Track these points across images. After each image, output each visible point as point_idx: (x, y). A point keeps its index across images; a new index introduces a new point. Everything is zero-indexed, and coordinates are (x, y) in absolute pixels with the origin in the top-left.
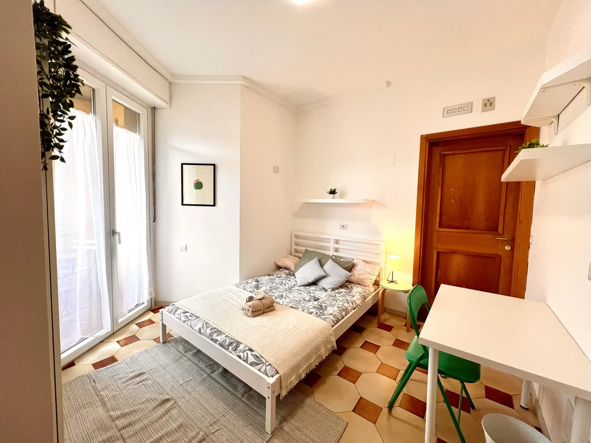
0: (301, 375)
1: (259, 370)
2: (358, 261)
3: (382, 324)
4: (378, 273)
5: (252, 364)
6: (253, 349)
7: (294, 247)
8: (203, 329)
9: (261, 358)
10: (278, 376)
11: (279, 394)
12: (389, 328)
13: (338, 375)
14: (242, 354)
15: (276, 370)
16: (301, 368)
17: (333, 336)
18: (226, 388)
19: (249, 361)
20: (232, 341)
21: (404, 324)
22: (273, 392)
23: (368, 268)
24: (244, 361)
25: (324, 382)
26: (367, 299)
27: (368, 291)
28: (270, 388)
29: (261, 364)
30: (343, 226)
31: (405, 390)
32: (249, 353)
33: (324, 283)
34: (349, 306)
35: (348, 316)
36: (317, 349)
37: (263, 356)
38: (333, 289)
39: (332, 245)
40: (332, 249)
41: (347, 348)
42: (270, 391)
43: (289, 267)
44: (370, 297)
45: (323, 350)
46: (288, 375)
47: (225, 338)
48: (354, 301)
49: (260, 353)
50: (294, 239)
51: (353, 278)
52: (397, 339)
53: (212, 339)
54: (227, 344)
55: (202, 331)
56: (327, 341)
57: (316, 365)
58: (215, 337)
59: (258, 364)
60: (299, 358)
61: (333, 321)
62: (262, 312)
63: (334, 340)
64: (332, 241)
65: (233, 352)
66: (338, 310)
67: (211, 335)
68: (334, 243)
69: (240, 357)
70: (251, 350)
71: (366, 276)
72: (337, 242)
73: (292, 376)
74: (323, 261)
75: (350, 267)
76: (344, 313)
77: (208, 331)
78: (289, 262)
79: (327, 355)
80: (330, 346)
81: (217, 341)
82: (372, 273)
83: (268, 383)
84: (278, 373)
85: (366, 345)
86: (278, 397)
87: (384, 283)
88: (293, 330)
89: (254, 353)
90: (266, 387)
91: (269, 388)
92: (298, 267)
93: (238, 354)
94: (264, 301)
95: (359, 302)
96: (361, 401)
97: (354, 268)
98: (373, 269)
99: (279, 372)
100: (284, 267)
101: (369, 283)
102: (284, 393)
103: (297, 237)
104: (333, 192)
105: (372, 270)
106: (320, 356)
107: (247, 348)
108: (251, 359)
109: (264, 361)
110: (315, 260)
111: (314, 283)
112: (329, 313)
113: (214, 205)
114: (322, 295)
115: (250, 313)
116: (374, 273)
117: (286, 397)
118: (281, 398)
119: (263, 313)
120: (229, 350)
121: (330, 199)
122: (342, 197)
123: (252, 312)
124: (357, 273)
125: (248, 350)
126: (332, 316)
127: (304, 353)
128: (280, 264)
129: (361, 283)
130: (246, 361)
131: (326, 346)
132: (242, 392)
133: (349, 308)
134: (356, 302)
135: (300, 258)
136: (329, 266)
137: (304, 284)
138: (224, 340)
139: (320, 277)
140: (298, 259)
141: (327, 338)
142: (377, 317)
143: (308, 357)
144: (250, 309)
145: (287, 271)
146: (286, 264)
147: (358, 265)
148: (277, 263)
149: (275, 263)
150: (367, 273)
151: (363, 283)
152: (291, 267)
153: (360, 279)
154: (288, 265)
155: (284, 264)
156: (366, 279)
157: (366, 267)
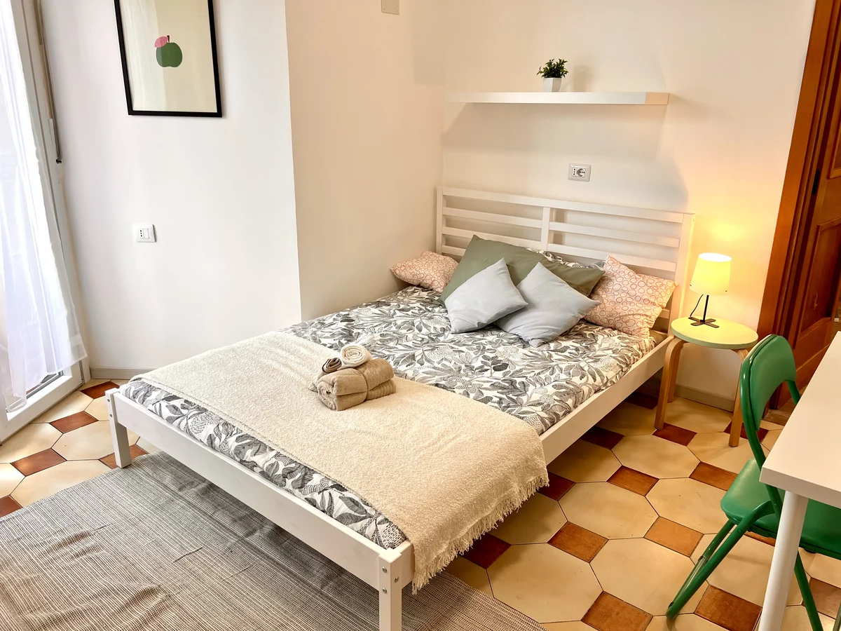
0: (461, 544)
1: (362, 532)
2: (615, 269)
3: (666, 425)
4: (666, 300)
5: (341, 519)
6: (345, 484)
7: (442, 229)
8: (217, 439)
9: (366, 507)
10: (406, 545)
11: (411, 583)
12: (684, 437)
13: (550, 542)
14: (317, 497)
15: (402, 533)
16: (461, 528)
17: (540, 456)
18: (284, 568)
19: (337, 513)
20: (293, 465)
21: (725, 426)
22: (396, 580)
23: (642, 287)
24: (324, 511)
25: (516, 559)
26: (634, 367)
27: (635, 347)
28: (389, 571)
29: (364, 518)
30: (579, 172)
31: (711, 579)
32: (336, 494)
33: (519, 326)
34: (585, 384)
35: (581, 408)
36: (503, 485)
37: (370, 501)
38: (545, 341)
39: (546, 225)
40: (545, 235)
41: (573, 483)
42: (388, 577)
43: (429, 282)
44: (641, 361)
45: (515, 488)
46: (427, 546)
47: (274, 460)
48: (596, 370)
49: (361, 494)
50: (442, 210)
51: (598, 314)
52: (701, 463)
53: (242, 462)
54: (280, 472)
55: (217, 442)
56: (527, 466)
57: (498, 522)
58: (248, 455)
59: (357, 520)
60: (456, 506)
61: (542, 419)
62: (363, 396)
63: (543, 464)
64: (546, 214)
65: (297, 492)
66: (556, 394)
67: (239, 452)
68: (551, 220)
69: (312, 503)
70: (339, 487)
71: (634, 308)
72: (560, 215)
73: (440, 546)
74: (520, 267)
75: (592, 284)
76: (570, 402)
77: (232, 444)
78: (430, 270)
79: (525, 498)
80: (532, 479)
81: (256, 465)
82: (652, 300)
83: (383, 561)
84: (406, 539)
85: (622, 476)
86: (407, 590)
87: (681, 326)
89: (347, 494)
90: (378, 570)
91: (385, 570)
92: (452, 283)
93: (309, 496)
94: (367, 371)
95: (610, 374)
96: (604, 602)
97: (603, 286)
98: (655, 289)
99: (408, 536)
100: (416, 283)
101: (640, 325)
102: (420, 582)
103: (450, 202)
104: (554, 71)
105: (650, 291)
106: (507, 501)
107: (330, 484)
108: (341, 507)
109: (373, 513)
110: (499, 265)
111: (495, 325)
112: (531, 400)
113: (219, 114)
114: (516, 356)
115: (332, 401)
116: (656, 299)
117: (425, 588)
118: (414, 592)
119: (365, 400)
120: (287, 487)
121: (545, 94)
122: (580, 87)
123: (339, 397)
124: (611, 300)
125: (332, 487)
126: (539, 408)
127: (470, 495)
128: (407, 275)
129: (618, 325)
130: (329, 511)
131: (522, 482)
132: (322, 577)
133: (586, 389)
134: (604, 374)
135: (457, 259)
136: (536, 280)
137: (467, 327)
138: (273, 465)
139: (511, 308)
140: (452, 262)
141: (527, 460)
142: (655, 410)
143: (480, 502)
144: (334, 392)
145: (425, 294)
146: (422, 276)
147: (613, 278)
148: (397, 272)
149: (393, 274)
150: (638, 299)
151: (624, 325)
152: (436, 283)
153: (618, 316)
154: (428, 277)
155: (417, 275)
156: (633, 315)
157: (637, 284)
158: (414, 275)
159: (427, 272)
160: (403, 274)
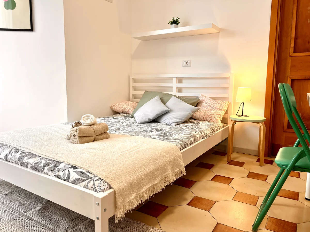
0: (143, 196)
1: (85, 187)
2: (204, 98)
3: (232, 161)
4: (226, 109)
5: (74, 182)
6: (77, 165)
7: (132, 92)
8: (10, 155)
9: (88, 174)
10: (111, 190)
11: (114, 216)
12: (241, 164)
13: (188, 204)
14: (61, 174)
15: (109, 185)
16: (143, 187)
17: (181, 159)
19: (71, 179)
20: (50, 161)
21: (256, 160)
22: (105, 210)
23: (216, 104)
24: (64, 180)
25: (172, 212)
26: (216, 132)
27: (216, 125)
28: (100, 204)
29: (87, 179)
30: (187, 63)
31: (269, 214)
32: (72, 170)
34: (198, 134)
35: (196, 143)
36: (163, 169)
37: (91, 170)
38: (178, 124)
39: (175, 85)
40: (174, 89)
41: (195, 182)
42: (99, 208)
43: (127, 110)
44: (220, 130)
45: (170, 172)
46: (125, 192)
47: (40, 160)
48: (202, 130)
49: (86, 168)
50: (132, 84)
51: (198, 114)
52: (250, 172)
53: (22, 164)
54: (42, 165)
55: (9, 157)
56: (174, 163)
57: (163, 189)
58: (25, 160)
59: (83, 181)
60: (140, 174)
61: (180, 144)
63: (183, 164)
64: (175, 80)
65: (50, 173)
66: (185, 136)
67: (20, 159)
68: (177, 83)
69: (59, 177)
70: (74, 167)
71: (213, 112)
72: (180, 80)
73: (131, 195)
74: (165, 99)
75: (197, 103)
76: (192, 139)
77: (18, 155)
78: (128, 107)
79: (175, 179)
80: (177, 170)
81: (29, 163)
82: (221, 108)
83: (96, 198)
84: (111, 188)
85: (216, 178)
86: (112, 220)
87: (233, 116)
88: (132, 150)
89: (78, 170)
90: (94, 205)
91: (98, 204)
92: (136, 109)
93: (57, 174)
94: (95, 127)
95: (208, 132)
96: (219, 227)
97: (200, 105)
98: (221, 104)
99: (112, 186)
100: (121, 112)
101: (217, 118)
102: (120, 214)
103: (135, 81)
104: (175, 22)
105: (219, 105)
106: (166, 178)
107: (70, 166)
108: (74, 176)
109: (92, 176)
110: (157, 98)
111: (156, 120)
112: (174, 138)
113: (32, 30)
114: (166, 128)
115: (77, 139)
116: (222, 108)
117: (123, 219)
118: (116, 221)
119: (94, 141)
120: (45, 171)
122: (186, 24)
124: (203, 111)
125: (70, 168)
126: (179, 140)
127: (148, 170)
128: (117, 108)
129: (208, 119)
130: (67, 180)
131: (173, 170)
133: (198, 136)
134: (205, 132)
135: (138, 103)
136: (171, 103)
137: (144, 121)
138: (38, 162)
139: (163, 112)
141: (175, 160)
143: (151, 176)
144: (77, 134)
145: (125, 115)
146: (124, 108)
147: (204, 102)
148: (113, 107)
149: (111, 108)
150: (215, 108)
151: (210, 119)
152: (130, 110)
153: (207, 115)
154: (126, 108)
155: (122, 108)
156: (214, 114)
157: (214, 103)
158: (120, 108)
159: (126, 107)
160: (116, 108)
